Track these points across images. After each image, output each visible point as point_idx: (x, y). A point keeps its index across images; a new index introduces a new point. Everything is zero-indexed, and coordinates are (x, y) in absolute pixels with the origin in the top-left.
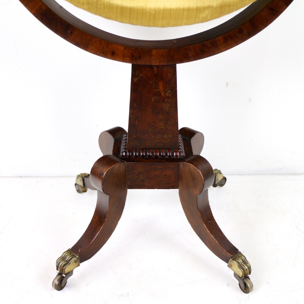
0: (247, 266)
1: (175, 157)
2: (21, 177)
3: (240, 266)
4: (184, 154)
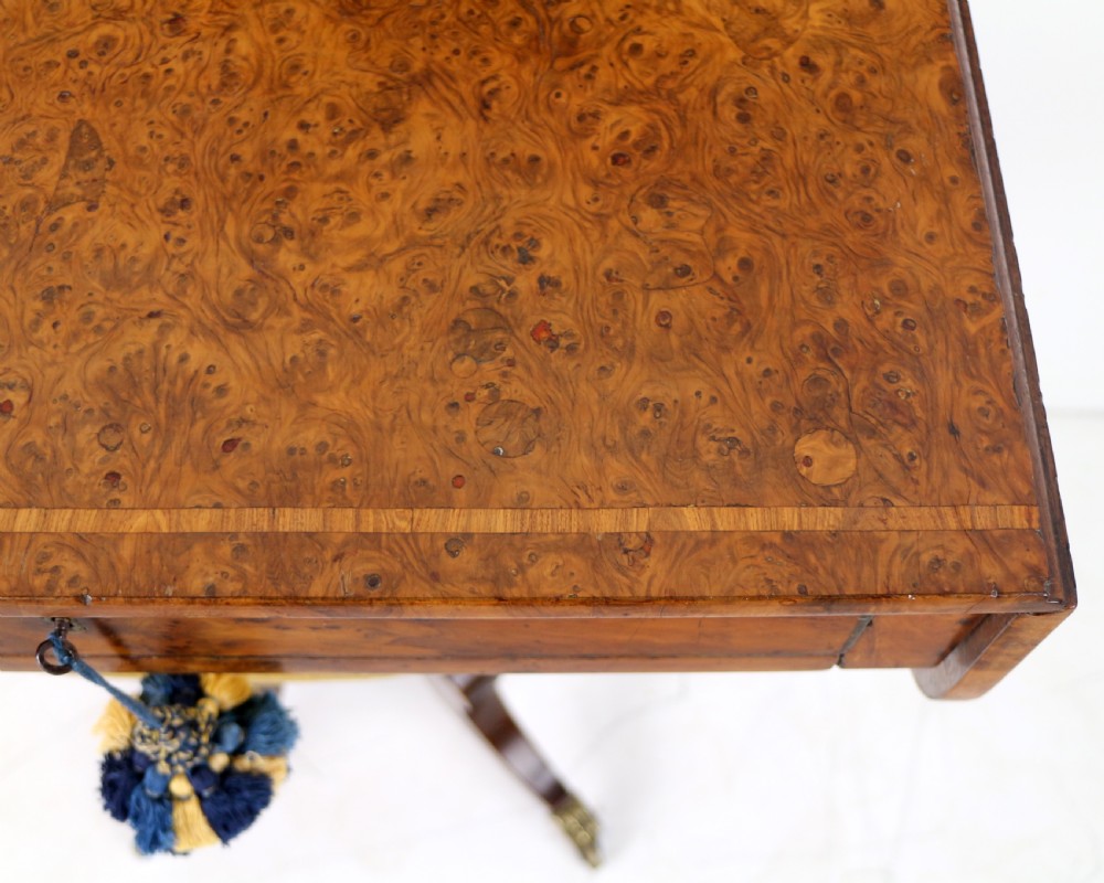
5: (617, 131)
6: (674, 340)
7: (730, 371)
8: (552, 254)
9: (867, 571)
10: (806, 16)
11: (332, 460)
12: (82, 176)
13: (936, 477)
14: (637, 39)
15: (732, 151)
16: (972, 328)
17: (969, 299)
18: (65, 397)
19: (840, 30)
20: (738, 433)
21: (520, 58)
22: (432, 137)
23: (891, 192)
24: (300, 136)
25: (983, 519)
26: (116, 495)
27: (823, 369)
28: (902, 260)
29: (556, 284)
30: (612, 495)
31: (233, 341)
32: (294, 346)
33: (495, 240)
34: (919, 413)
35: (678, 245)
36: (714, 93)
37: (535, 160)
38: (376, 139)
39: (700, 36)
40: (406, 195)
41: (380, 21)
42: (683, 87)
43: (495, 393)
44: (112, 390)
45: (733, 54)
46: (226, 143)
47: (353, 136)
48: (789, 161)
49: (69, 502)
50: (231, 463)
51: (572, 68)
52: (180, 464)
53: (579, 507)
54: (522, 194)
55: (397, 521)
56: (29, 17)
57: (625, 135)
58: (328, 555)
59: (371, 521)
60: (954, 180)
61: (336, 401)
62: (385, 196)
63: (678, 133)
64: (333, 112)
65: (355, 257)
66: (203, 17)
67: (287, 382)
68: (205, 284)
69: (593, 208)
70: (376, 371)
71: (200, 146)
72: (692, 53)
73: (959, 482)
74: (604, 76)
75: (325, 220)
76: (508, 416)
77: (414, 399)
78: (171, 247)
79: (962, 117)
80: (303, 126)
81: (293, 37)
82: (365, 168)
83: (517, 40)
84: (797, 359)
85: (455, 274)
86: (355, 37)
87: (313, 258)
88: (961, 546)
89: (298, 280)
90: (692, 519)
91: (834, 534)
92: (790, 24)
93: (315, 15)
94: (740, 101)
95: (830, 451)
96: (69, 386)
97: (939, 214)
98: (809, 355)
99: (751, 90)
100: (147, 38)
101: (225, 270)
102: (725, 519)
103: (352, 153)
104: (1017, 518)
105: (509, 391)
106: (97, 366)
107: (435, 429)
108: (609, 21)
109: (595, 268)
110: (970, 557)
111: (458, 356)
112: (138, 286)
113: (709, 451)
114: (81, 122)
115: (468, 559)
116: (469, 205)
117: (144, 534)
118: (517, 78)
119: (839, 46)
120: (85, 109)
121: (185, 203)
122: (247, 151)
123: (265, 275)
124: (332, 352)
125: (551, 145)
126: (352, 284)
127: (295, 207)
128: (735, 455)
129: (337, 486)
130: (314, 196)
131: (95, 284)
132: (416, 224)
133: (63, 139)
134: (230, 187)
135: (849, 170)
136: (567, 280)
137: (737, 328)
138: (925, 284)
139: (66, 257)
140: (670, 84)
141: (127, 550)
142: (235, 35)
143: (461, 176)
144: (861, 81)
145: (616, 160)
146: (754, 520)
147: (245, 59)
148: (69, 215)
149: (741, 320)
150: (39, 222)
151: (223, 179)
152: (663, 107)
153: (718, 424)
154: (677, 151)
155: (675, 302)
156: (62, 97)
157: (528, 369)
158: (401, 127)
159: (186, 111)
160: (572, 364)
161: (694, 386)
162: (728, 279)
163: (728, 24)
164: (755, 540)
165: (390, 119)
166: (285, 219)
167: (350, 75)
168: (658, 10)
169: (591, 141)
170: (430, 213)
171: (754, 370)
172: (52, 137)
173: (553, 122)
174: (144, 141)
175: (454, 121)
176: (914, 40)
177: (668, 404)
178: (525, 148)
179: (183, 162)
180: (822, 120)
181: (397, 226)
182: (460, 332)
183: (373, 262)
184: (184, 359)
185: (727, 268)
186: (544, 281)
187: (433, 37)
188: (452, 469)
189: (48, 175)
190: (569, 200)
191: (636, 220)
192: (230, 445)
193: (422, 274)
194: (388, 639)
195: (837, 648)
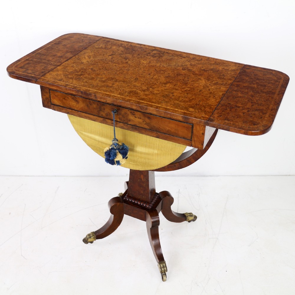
0: (164, 268)
3: (161, 268)
4: (151, 207)
7: (186, 103)
8: (175, 94)
9: (190, 116)
10: (212, 87)
11: (147, 99)
12: (135, 80)
13: (201, 113)
14: (193, 85)
15: (197, 93)
16: (212, 107)
17: (214, 105)
19: (215, 89)
22: (169, 86)
23: (211, 98)
25: (204, 116)
26: (127, 96)
28: (209, 102)
29: (174, 96)
30: (170, 107)
31: (143, 92)
32: (148, 93)
33: (170, 92)
34: (203, 110)
35: (187, 96)
36: (198, 89)
37: (177, 89)
38: (163, 85)
39: (200, 86)
41: (169, 78)
43: (164, 100)
44: (130, 92)
45: (202, 88)
46: (149, 82)
48: (202, 94)
49: (123, 96)
51: (185, 85)
52: (134, 96)
54: (175, 90)
55: (151, 103)
57: (187, 90)
59: (148, 103)
61: (150, 97)
62: (162, 88)
63: (193, 91)
64: (160, 82)
65: (157, 90)
66: (152, 75)
67: (146, 95)
68: (142, 88)
69: (181, 93)
70: (154, 96)
71: (147, 81)
72: (198, 87)
73: (203, 114)
74: (188, 86)
75: (155, 88)
77: (157, 98)
78: (141, 86)
80: (157, 82)
81: (160, 78)
83: (181, 82)
85: (165, 93)
86: (166, 79)
87: (153, 89)
89: (151, 90)
91: (189, 113)
92: (210, 87)
93: (163, 77)
94: (200, 90)
95: (192, 109)
96: (127, 90)
97: (215, 100)
98: (195, 104)
99: (202, 90)
100: (146, 75)
101: (145, 88)
102: (179, 110)
103: (161, 85)
104: (207, 117)
106: (130, 90)
107: (157, 100)
108: (191, 83)
109: (178, 96)
110: (201, 117)
111: (162, 97)
112: (136, 87)
113: (181, 107)
115: (155, 106)
116: (169, 90)
117: (128, 99)
118: (180, 84)
120: (138, 77)
121: (144, 84)
122: (151, 83)
123: (148, 89)
124: (151, 94)
125: (180, 89)
126: (155, 91)
127: (153, 86)
129: (146, 101)
130: (156, 86)
131: (133, 86)
133: (135, 78)
134: (148, 84)
135: (208, 96)
139: (131, 84)
140: (194, 88)
141: (126, 99)
142: (154, 76)
143: (170, 88)
144: (214, 92)
145: (185, 91)
146: (182, 111)
147: (155, 78)
148: (133, 82)
149: (190, 101)
150: (130, 82)
152: (192, 89)
153: (183, 106)
155: (184, 99)
156: (136, 76)
157: (168, 99)
159: (147, 79)
160: (172, 100)
161: (182, 103)
163: (203, 86)
165: (166, 84)
167: (164, 81)
168: (197, 84)
169: (184, 89)
170: (165, 89)
171: (189, 104)
173: (181, 87)
174: (142, 80)
175: (171, 85)
176: (222, 91)
177: (179, 104)
179: (145, 82)
180: (208, 93)
181: (162, 90)
184: (138, 91)
185: (191, 98)
187: (173, 80)
188: (157, 102)
189: (132, 80)
190: (179, 92)
191: (184, 94)
192: (139, 96)
194: (145, 123)
195: (190, 138)
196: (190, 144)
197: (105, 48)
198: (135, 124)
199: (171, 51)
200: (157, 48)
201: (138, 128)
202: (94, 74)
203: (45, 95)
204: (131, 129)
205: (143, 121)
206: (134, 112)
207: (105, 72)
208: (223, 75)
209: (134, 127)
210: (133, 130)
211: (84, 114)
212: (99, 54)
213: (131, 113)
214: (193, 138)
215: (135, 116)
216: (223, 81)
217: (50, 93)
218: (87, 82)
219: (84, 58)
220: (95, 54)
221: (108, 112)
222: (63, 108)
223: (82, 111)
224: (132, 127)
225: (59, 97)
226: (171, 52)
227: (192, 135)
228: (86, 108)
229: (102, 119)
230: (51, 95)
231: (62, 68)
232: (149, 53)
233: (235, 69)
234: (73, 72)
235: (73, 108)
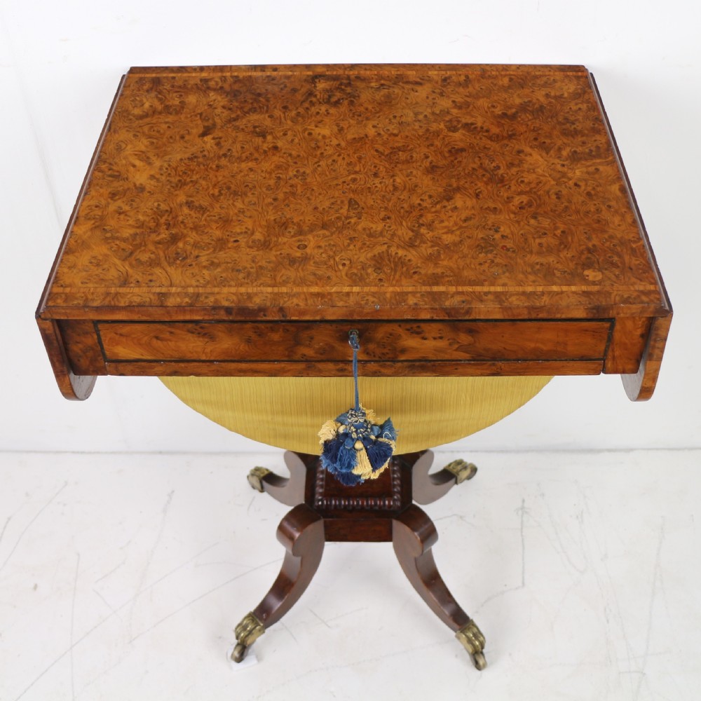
0: (479, 641)
1: (386, 508)
2: (160, 453)
3: (470, 641)
4: (398, 504)
5: (520, 201)
6: (544, 250)
7: (562, 256)
8: (504, 230)
9: (608, 299)
10: (575, 173)
11: (447, 276)
12: (354, 211)
13: (627, 279)
14: (523, 179)
15: (556, 206)
16: (634, 246)
17: (633, 239)
18: (361, 262)
19: (586, 176)
20: (566, 269)
21: (486, 183)
22: (462, 203)
23: (605, 215)
24: (421, 202)
25: (641, 288)
26: (382, 284)
27: (589, 255)
28: (611, 230)
29: (507, 237)
30: (531, 283)
31: (411, 249)
32: (430, 251)
33: (487, 227)
34: (620, 265)
35: (541, 228)
36: (548, 192)
37: (495, 208)
38: (445, 203)
39: (542, 178)
40: (457, 216)
41: (441, 175)
42: (538, 191)
43: (493, 262)
44: (376, 261)
45: (553, 182)
46: (398, 204)
47: (438, 203)
48: (574, 208)
49: (367, 285)
50: (416, 277)
51: (503, 186)
52: (400, 277)
53: (521, 286)
54: (493, 216)
55: (469, 289)
56: (327, 173)
57: (522, 202)
58: (449, 296)
59: (460, 289)
60: (625, 212)
61: (445, 263)
62: (451, 217)
63: (538, 201)
64: (430, 197)
65: (445, 230)
66: (384, 173)
67: (429, 259)
68: (399, 237)
69: (515, 219)
70: (456, 256)
71: (390, 204)
72: (540, 182)
73: (633, 280)
74: (513, 188)
75: (433, 222)
76: (497, 266)
77: (468, 262)
78: (387, 228)
79: (626, 197)
80: (421, 200)
81: (414, 179)
82: (443, 210)
83: (485, 179)
84: (582, 253)
85: (476, 234)
86: (434, 178)
87: (432, 231)
88: (635, 294)
89: (427, 236)
90: (555, 288)
91: (598, 291)
92: (570, 175)
93: (419, 173)
94: (557, 194)
95: (594, 274)
96: (362, 259)
97: (621, 220)
98: (585, 252)
99: (559, 191)
100: (367, 179)
101: (405, 234)
102: (565, 288)
103: (438, 206)
104: (652, 287)
105: (497, 260)
106: (370, 255)
107: (476, 269)
108: (512, 174)
109: (518, 233)
110: (639, 296)
111: (480, 253)
112: (379, 237)
113: (558, 274)
114: (351, 199)
115: (490, 297)
116: (477, 219)
117: (393, 292)
118: (487, 189)
119: (586, 180)
120: (352, 195)
121: (389, 218)
122: (405, 206)
123: (417, 235)
124: (442, 252)
125: (501, 206)
126: (445, 237)
127: (424, 219)
128: (566, 274)
129: (448, 281)
130: (430, 217)
131: (365, 236)
132: (461, 223)
133: (346, 202)
134: (402, 214)
135: (592, 210)
136: (510, 236)
137: (562, 246)
138: (619, 236)
139: (355, 230)
140: (534, 190)
141: (388, 295)
142: (395, 178)
143: (473, 212)
144: (594, 189)
145: (520, 208)
147: (400, 183)
148: (353, 221)
149: (564, 244)
150: (343, 222)
151: (400, 212)
152: (533, 195)
153: (560, 267)
154: (539, 206)
155: (543, 241)
156: (343, 193)
157: (501, 256)
158: (453, 201)
159: (384, 196)
160: (514, 255)
161: (551, 260)
162: (559, 235)
163: (550, 175)
164: (574, 293)
165: (449, 199)
166: (421, 222)
167: (434, 188)
168: (528, 172)
169: (512, 203)
170: (465, 221)
171: (569, 255)
172: (342, 202)
173: (499, 199)
174: (372, 203)
175: (468, 199)
176: (610, 178)
177: (544, 263)
178: (492, 205)
179: (386, 208)
180: (582, 198)
181: (456, 224)
182: (479, 247)
183: (450, 231)
184: (397, 253)
185: (558, 232)
186: (503, 236)
187: (458, 178)
188: (483, 277)
189: (344, 211)
190: (507, 217)
191: (529, 222)
192: (415, 273)
193: (466, 234)
194: (456, 346)
195: (602, 354)
196: (601, 367)
197: (167, 109)
198: (424, 357)
199: (366, 69)
200: (319, 70)
201: (429, 364)
202: (214, 226)
203: (78, 343)
204: (406, 372)
205: (450, 344)
206: (418, 327)
207: (239, 205)
208: (566, 119)
209: (417, 364)
210: (413, 373)
211: (233, 366)
212: (164, 140)
213: (408, 330)
214: (610, 353)
215: (422, 335)
216: (584, 143)
217: (97, 332)
218: (218, 265)
219: (132, 168)
220: (155, 141)
221: (327, 344)
222: (153, 364)
223: (226, 358)
224: (409, 367)
225: (133, 336)
226: (368, 72)
227: (607, 347)
228: (243, 347)
229: (302, 366)
230: (103, 338)
231: (91, 229)
232: (311, 94)
233: (576, 89)
234: (136, 234)
235: (192, 358)
